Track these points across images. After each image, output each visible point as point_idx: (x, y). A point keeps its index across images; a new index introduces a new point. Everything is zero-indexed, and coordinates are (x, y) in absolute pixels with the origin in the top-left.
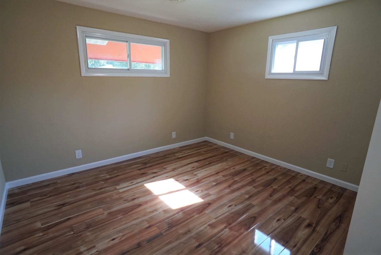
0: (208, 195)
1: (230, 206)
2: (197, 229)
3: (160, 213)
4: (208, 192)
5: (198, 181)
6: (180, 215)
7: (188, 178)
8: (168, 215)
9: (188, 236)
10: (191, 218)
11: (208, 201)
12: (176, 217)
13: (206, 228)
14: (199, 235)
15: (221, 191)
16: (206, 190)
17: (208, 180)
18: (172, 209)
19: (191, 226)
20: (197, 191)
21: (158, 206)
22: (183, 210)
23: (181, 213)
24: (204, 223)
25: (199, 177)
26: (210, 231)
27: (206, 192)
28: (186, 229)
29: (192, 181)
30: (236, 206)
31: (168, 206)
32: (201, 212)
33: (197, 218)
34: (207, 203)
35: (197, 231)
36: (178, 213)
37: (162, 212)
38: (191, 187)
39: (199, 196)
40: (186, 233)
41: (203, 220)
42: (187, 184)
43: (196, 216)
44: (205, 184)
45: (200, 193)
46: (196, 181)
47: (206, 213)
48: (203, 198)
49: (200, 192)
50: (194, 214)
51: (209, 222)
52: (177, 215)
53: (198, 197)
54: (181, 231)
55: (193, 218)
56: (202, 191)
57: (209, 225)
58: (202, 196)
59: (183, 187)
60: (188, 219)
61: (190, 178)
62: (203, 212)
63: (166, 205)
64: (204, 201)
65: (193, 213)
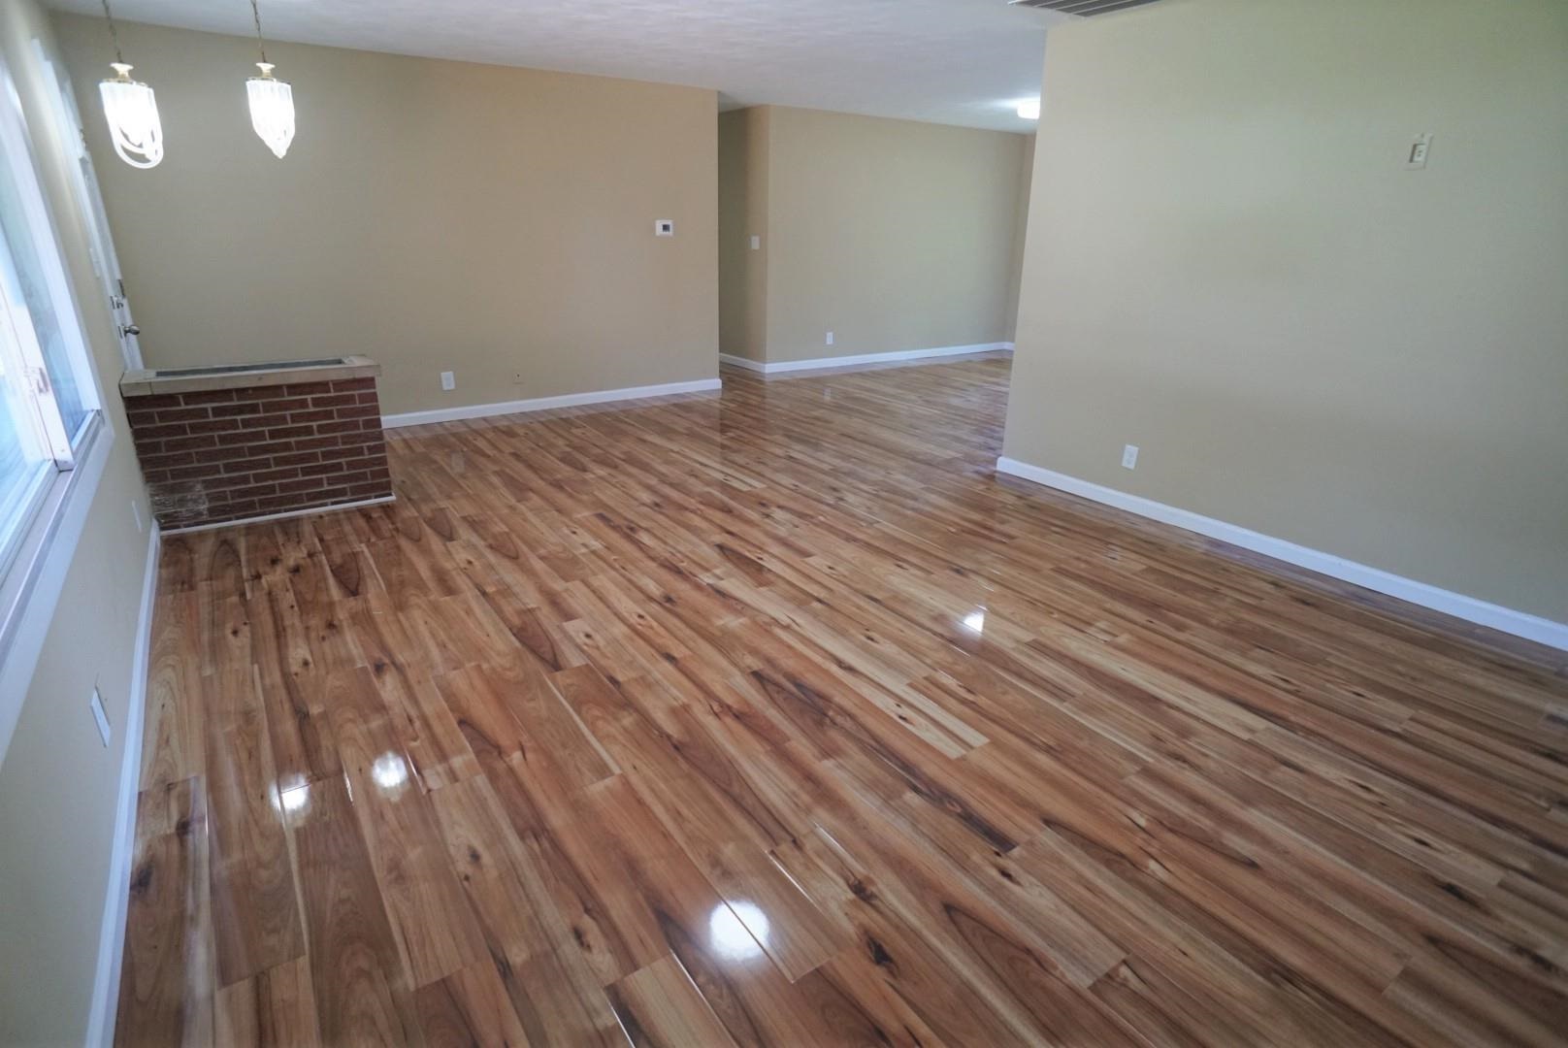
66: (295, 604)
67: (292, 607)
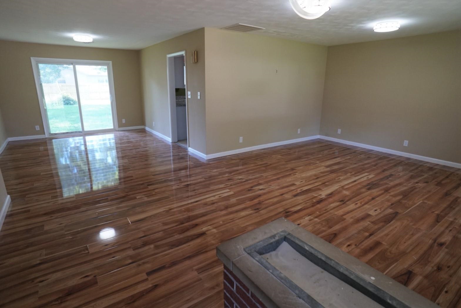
66: (443, 292)
67: (446, 292)
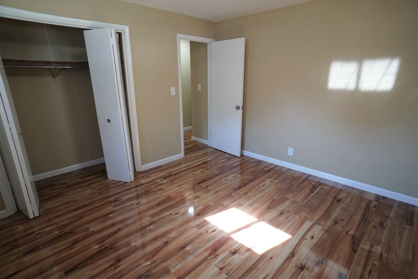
0: (199, 226)
1: (177, 214)
2: (209, 195)
3: (245, 203)
4: (199, 230)
5: (215, 251)
6: (226, 203)
7: (232, 257)
8: (236, 202)
9: (215, 191)
10: (216, 202)
11: (200, 217)
12: (228, 201)
13: (202, 196)
14: (208, 191)
15: (180, 234)
16: (201, 234)
17: (197, 256)
18: (236, 207)
19: (214, 196)
20: (214, 231)
21: (250, 209)
22: (224, 207)
23: (226, 204)
24: (204, 198)
25: (215, 263)
26: (199, 194)
27: (202, 230)
28: (218, 194)
29: (224, 251)
30: (170, 215)
31: (241, 210)
32: (206, 207)
33: (210, 202)
34: (201, 216)
35: (209, 194)
36: (228, 205)
37: (243, 204)
38: (223, 237)
39: (211, 224)
40: (217, 192)
41: (205, 201)
42: (230, 243)
43: (211, 203)
44: (204, 245)
45: (210, 229)
46: (218, 252)
47: (202, 206)
48: (205, 221)
49: (210, 231)
50: (213, 204)
51: (200, 199)
52: (229, 203)
53: (211, 222)
54: (221, 193)
55: (214, 201)
56: (207, 232)
57: (200, 197)
58: (207, 224)
59: (235, 237)
60: (218, 200)
61: (231, 259)
62: (205, 206)
63: (243, 211)
64: (204, 218)
65: (214, 206)
